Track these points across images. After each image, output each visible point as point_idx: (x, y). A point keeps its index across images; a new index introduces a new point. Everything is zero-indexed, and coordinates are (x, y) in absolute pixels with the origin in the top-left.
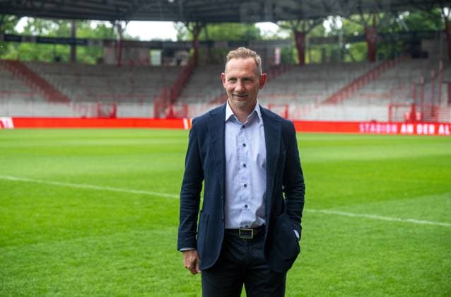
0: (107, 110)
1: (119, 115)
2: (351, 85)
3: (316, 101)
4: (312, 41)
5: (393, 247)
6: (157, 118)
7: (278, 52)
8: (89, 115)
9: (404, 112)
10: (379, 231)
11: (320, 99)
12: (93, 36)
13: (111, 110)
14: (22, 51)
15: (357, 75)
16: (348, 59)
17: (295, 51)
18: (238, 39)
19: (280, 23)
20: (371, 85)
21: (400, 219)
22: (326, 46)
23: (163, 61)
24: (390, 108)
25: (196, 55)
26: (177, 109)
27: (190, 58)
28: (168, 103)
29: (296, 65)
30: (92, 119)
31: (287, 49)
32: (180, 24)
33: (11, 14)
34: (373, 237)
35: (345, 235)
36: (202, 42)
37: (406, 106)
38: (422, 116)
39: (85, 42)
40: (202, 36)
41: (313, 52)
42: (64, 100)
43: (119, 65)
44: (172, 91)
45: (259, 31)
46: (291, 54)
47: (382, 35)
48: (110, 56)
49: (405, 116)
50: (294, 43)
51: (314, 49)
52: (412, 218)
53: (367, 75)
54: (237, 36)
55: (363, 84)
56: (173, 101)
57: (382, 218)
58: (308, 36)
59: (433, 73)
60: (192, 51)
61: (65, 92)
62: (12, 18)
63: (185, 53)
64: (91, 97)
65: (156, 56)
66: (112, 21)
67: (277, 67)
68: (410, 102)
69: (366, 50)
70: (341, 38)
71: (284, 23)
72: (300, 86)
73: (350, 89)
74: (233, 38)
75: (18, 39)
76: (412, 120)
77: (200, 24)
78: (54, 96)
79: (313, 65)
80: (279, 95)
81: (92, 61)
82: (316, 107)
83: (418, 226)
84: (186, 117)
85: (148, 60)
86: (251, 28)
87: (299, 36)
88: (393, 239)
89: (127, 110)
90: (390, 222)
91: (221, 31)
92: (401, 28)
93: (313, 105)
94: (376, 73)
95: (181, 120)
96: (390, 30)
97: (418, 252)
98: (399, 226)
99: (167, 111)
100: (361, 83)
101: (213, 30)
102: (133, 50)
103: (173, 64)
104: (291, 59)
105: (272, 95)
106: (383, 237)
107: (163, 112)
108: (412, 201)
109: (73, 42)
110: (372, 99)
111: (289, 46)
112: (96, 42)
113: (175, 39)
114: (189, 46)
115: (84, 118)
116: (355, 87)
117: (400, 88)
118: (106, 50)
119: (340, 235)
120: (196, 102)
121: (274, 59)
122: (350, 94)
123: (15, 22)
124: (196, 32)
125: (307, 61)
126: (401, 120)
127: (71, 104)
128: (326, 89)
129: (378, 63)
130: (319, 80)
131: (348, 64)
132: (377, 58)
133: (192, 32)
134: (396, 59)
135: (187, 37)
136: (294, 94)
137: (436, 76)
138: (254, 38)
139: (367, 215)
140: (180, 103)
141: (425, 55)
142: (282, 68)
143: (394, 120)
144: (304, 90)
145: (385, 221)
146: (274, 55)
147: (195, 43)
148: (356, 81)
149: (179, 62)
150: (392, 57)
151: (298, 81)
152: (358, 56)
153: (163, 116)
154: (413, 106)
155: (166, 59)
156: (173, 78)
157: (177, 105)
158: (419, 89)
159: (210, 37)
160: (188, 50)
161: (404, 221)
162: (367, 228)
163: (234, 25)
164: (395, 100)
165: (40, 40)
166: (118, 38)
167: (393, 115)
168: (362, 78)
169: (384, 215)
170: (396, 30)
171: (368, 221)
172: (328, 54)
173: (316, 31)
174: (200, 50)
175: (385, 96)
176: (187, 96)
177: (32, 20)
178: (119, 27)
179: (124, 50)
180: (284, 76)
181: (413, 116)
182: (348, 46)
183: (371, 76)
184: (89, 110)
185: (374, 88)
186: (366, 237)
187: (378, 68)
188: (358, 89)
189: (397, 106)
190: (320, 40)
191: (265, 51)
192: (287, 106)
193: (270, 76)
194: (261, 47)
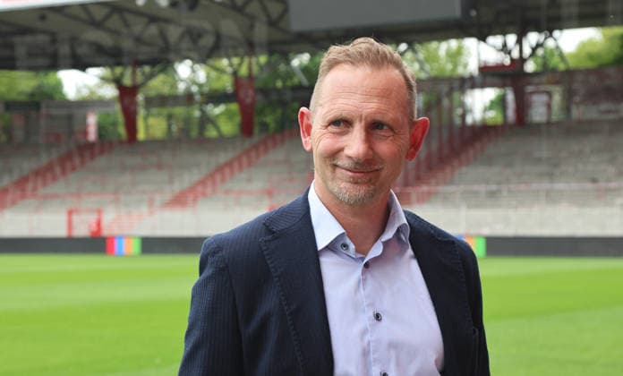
2: (211, 176)
3: (151, 203)
4: (150, 102)
7: (92, 120)
11: (158, 199)
15: (223, 157)
16: (210, 132)
17: (121, 119)
18: (22, 98)
20: (244, 175)
22: (175, 110)
29: (121, 142)
31: (107, 115)
41: (152, 121)
45: (60, 84)
46: (115, 124)
47: (265, 91)
51: (155, 115)
53: (239, 158)
54: (20, 93)
55: (232, 172)
67: (90, 146)
69: (238, 118)
70: (198, 97)
72: (127, 178)
73: (209, 183)
74: (13, 96)
79: (154, 145)
82: (151, 213)
86: (45, 82)
87: (126, 94)
92: (296, 81)
93: (144, 209)
94: (253, 154)
96: (279, 84)
100: (227, 171)
104: (115, 132)
105: (78, 195)
110: (244, 198)
111: (111, 111)
116: (218, 177)
117: (291, 180)
121: (85, 133)
122: (209, 190)
125: (141, 135)
128: (171, 182)
129: (256, 138)
130: (160, 167)
131: (212, 140)
132: (256, 130)
134: (287, 132)
136: (116, 192)
138: (51, 97)
142: (98, 147)
144: (134, 183)
146: (85, 125)
148: (220, 169)
150: (281, 128)
151: (124, 168)
152: (228, 128)
168: (229, 164)
170: (289, 83)
180: (101, 161)
183: (245, 160)
185: (249, 180)
187: (256, 147)
188: (223, 180)
191: (70, 118)
192: (99, 212)
193: (77, 161)
194: (64, 112)
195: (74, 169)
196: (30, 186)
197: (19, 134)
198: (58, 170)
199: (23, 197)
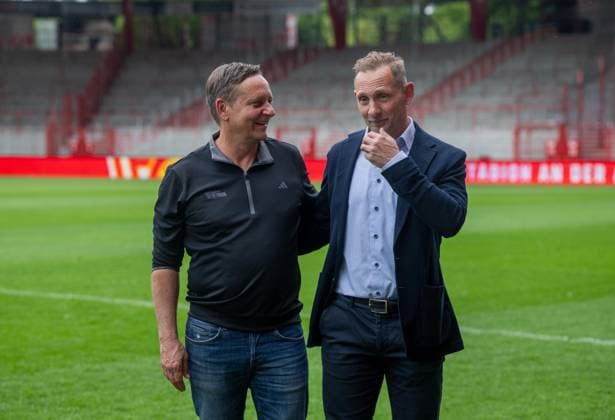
2: (439, 88)
4: (360, 1)
5: (564, 384)
7: (292, 23)
9: (544, 140)
10: (532, 359)
15: (451, 67)
16: (430, 36)
17: (327, 21)
20: (477, 89)
21: (565, 338)
22: (387, 11)
23: (60, 42)
24: (517, 133)
25: (129, 28)
26: (94, 137)
27: (116, 36)
28: (75, 125)
29: (328, 49)
31: (309, 16)
34: (522, 368)
35: (470, 367)
36: (141, 4)
37: (548, 128)
38: (580, 148)
41: (362, 24)
44: (82, 101)
46: (318, 27)
49: (546, 149)
51: (365, 17)
52: (587, 336)
53: (470, 67)
56: (85, 122)
57: (531, 336)
59: (600, 63)
60: (120, 21)
63: (105, 25)
65: (46, 31)
67: (293, 53)
68: (554, 120)
69: (466, 18)
73: (437, 97)
76: (561, 156)
79: (363, 49)
83: (602, 349)
84: (111, 153)
85: (31, 38)
88: (559, 371)
90: (548, 342)
94: (488, 63)
95: (102, 160)
97: (609, 393)
98: (567, 350)
99: (74, 141)
100: (457, 83)
103: (83, 46)
104: (319, 37)
106: (540, 368)
107: (65, 143)
108: (584, 305)
110: (481, 116)
111: (314, 12)
114: (113, 10)
116: (447, 90)
117: (535, 93)
119: (463, 367)
120: (131, 124)
121: (284, 37)
122: (436, 106)
125: (350, 40)
126: (539, 156)
129: (490, 43)
131: (432, 47)
132: (489, 34)
134: (528, 35)
136: (327, 107)
137: (607, 69)
139: (504, 332)
140: (98, 126)
141: (585, 27)
142: (301, 56)
143: (524, 156)
145: (539, 341)
146: (285, 28)
147: (126, 4)
148: (449, 80)
149: (94, 42)
150: (519, 31)
152: (452, 31)
153: (64, 152)
154: (563, 129)
155: (66, 36)
156: (83, 75)
157: (93, 130)
158: (574, 96)
160: (112, 19)
161: (573, 341)
162: (508, 355)
164: (526, 117)
167: (523, 146)
168: (459, 75)
169: (535, 331)
171: (509, 341)
172: (392, 27)
174: (137, 19)
175: (505, 109)
176: (112, 112)
180: (306, 71)
181: (562, 147)
182: (430, 10)
183: (477, 70)
185: (484, 94)
186: (508, 368)
187: (491, 55)
188: (453, 95)
189: (531, 129)
191: (267, 19)
192: (313, 130)
194: (260, 13)
195: (275, 80)
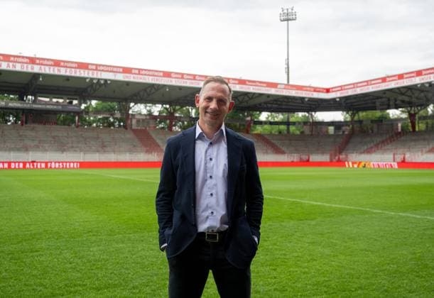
0: (305, 157)
1: (311, 160)
3: (422, 151)
4: (420, 118)
6: (331, 161)
7: (400, 125)
8: (295, 160)
11: (424, 150)
12: (300, 120)
13: (307, 157)
14: (265, 129)
17: (410, 124)
18: (377, 119)
19: (400, 109)
22: (429, 121)
23: (335, 132)
25: (353, 128)
26: (342, 156)
27: (350, 130)
28: (337, 154)
29: (410, 132)
30: (297, 162)
31: (405, 123)
32: (345, 113)
33: (257, 111)
36: (356, 121)
39: (294, 123)
40: (356, 118)
41: (420, 125)
42: (283, 153)
43: (312, 135)
44: (339, 147)
45: (388, 114)
46: (407, 126)
48: (307, 130)
50: (409, 121)
51: (421, 123)
54: (376, 117)
56: (340, 153)
58: (417, 116)
60: (351, 126)
61: (284, 149)
62: (258, 113)
63: (348, 128)
64: (297, 151)
65: (331, 129)
66: (308, 112)
67: (400, 133)
71: (403, 109)
72: (413, 143)
74: (373, 118)
75: (261, 123)
77: (355, 112)
78: (278, 151)
79: (420, 132)
80: (400, 148)
81: (298, 132)
82: (422, 155)
84: (347, 161)
85: (327, 132)
86: (385, 113)
87: (412, 116)
89: (315, 158)
91: (367, 115)
93: (420, 154)
99: (337, 158)
101: (362, 115)
102: (319, 127)
104: (407, 129)
105: (396, 149)
107: (334, 158)
109: (288, 123)
112: (299, 123)
113: (342, 120)
114: (349, 123)
115: (292, 162)
118: (305, 127)
120: (353, 153)
121: (397, 129)
123: (259, 115)
124: (353, 116)
125: (417, 129)
127: (286, 155)
128: (429, 144)
130: (424, 140)
133: (351, 116)
135: (349, 119)
136: (409, 148)
138: (386, 118)
140: (344, 154)
142: (402, 134)
144: (415, 145)
146: (398, 127)
147: (352, 121)
149: (344, 132)
151: (412, 140)
153: (334, 160)
155: (336, 130)
156: (340, 140)
159: (361, 119)
160: (349, 126)
163: (374, 111)
165: (271, 123)
166: (311, 120)
172: (430, 126)
173: (422, 113)
174: (355, 126)
176: (347, 150)
177: (269, 114)
178: (312, 115)
179: (314, 127)
180: (403, 138)
184: (295, 158)
190: (425, 118)
191: (392, 124)
192: (404, 154)
193: (395, 138)
194: (390, 123)
195: (394, 140)
196: (380, 146)
197: (375, 130)
198: (389, 141)
199: (378, 149)
